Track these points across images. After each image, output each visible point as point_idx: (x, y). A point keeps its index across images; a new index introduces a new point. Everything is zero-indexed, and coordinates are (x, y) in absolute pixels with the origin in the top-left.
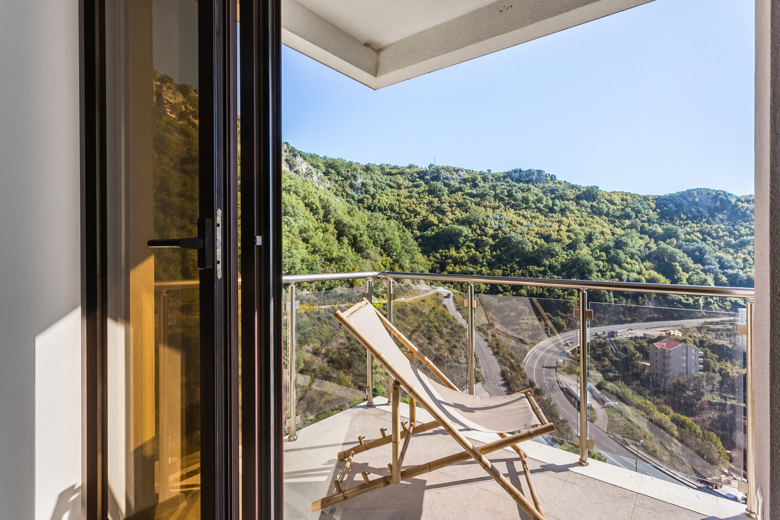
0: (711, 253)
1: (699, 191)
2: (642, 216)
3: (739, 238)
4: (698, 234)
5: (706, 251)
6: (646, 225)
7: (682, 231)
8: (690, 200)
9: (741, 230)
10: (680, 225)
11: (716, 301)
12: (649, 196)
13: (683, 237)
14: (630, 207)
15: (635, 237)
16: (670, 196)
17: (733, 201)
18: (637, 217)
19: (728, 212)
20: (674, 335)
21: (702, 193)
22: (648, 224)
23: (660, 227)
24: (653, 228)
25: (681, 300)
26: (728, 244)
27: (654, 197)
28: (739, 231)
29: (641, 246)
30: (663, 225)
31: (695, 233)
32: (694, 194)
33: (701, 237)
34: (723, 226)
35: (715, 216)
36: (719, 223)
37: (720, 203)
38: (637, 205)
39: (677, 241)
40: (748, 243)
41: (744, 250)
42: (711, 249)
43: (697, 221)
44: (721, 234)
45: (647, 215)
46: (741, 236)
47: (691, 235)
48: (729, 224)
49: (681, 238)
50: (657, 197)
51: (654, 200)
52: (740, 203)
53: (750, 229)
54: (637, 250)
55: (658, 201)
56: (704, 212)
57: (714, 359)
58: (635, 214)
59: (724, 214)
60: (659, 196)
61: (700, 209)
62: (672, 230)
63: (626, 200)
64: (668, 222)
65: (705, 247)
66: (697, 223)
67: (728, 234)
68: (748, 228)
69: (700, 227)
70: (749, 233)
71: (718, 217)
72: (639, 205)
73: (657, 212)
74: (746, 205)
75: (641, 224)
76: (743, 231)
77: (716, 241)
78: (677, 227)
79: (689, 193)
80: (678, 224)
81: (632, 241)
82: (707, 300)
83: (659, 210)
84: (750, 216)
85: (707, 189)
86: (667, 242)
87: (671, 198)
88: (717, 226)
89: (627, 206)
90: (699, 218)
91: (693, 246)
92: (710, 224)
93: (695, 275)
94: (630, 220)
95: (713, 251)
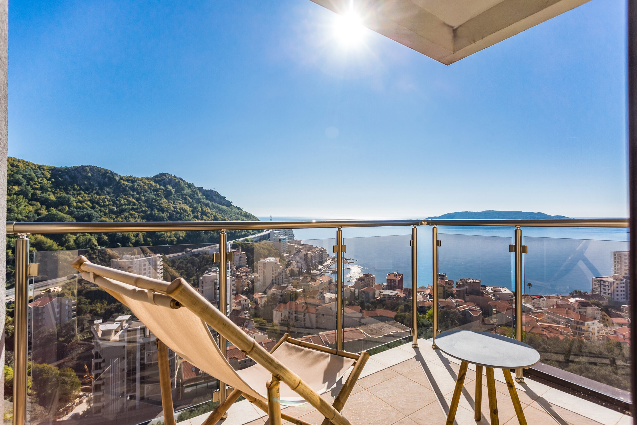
0: (98, 218)
1: (92, 168)
2: (35, 184)
3: (120, 207)
4: (89, 203)
5: (94, 217)
6: (38, 192)
7: (75, 199)
8: (84, 174)
9: (122, 201)
10: (73, 194)
11: (98, 256)
12: (44, 166)
13: (75, 204)
14: (21, 174)
15: (22, 203)
16: (66, 169)
17: (118, 179)
18: (28, 184)
19: (113, 187)
20: (54, 291)
21: (94, 170)
22: (41, 192)
23: (54, 195)
24: (45, 196)
25: (67, 259)
26: (111, 211)
27: (50, 167)
28: (120, 201)
29: (31, 212)
30: (57, 193)
31: (86, 202)
32: (87, 170)
33: (91, 206)
34: (109, 197)
35: (104, 189)
36: (106, 195)
37: (108, 179)
38: (29, 173)
39: (69, 208)
40: (125, 210)
41: (123, 216)
42: (98, 215)
43: (89, 192)
44: (107, 203)
45: (40, 183)
46: (122, 205)
47: (83, 203)
48: (113, 196)
49: (73, 206)
50: (53, 168)
51: (50, 170)
52: (122, 181)
53: (128, 200)
54: (24, 216)
55: (54, 172)
56: (95, 185)
57: (87, 303)
58: (26, 181)
59: (111, 188)
60: (55, 168)
61: (92, 183)
62: (65, 198)
63: (17, 167)
64: (62, 191)
65: (93, 213)
66: (88, 194)
67: (112, 204)
68: (126, 199)
69: (90, 197)
70: (127, 203)
71: (106, 190)
72: (32, 173)
73: (52, 182)
74: (126, 183)
75: (33, 191)
76: (123, 202)
77: (103, 209)
78: (70, 196)
79: (83, 168)
80: (72, 194)
81: (17, 207)
82: (91, 256)
83: (53, 180)
84: (128, 191)
85: (98, 168)
86: (59, 208)
87: (67, 170)
88: (104, 197)
89: (17, 173)
90: (91, 190)
91: (83, 212)
92: (99, 195)
93: (82, 237)
94: (20, 187)
95: (100, 216)
